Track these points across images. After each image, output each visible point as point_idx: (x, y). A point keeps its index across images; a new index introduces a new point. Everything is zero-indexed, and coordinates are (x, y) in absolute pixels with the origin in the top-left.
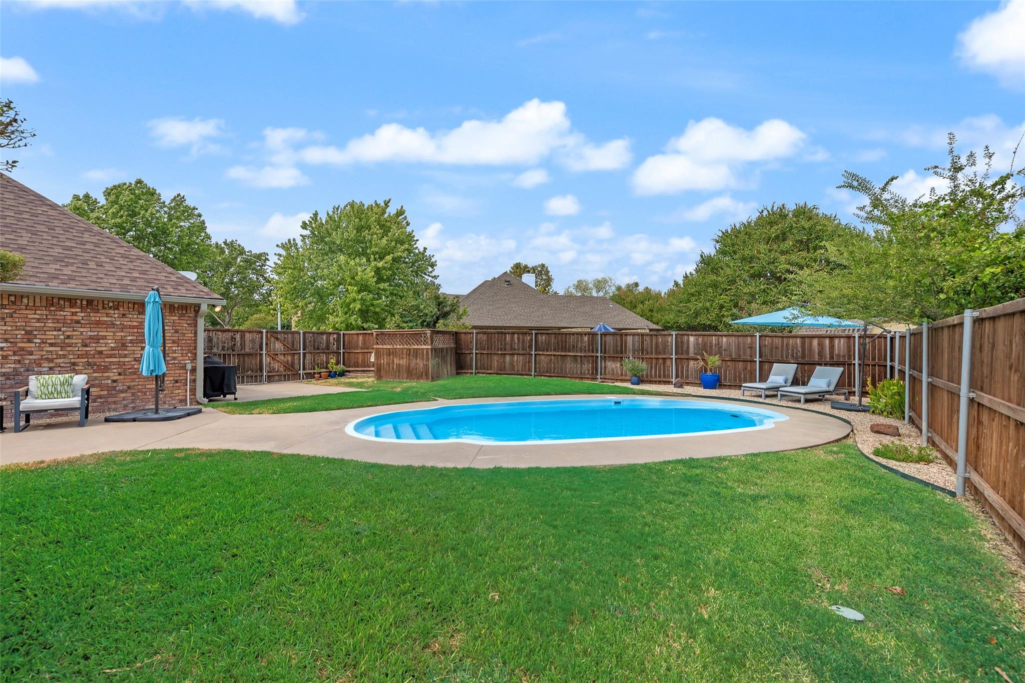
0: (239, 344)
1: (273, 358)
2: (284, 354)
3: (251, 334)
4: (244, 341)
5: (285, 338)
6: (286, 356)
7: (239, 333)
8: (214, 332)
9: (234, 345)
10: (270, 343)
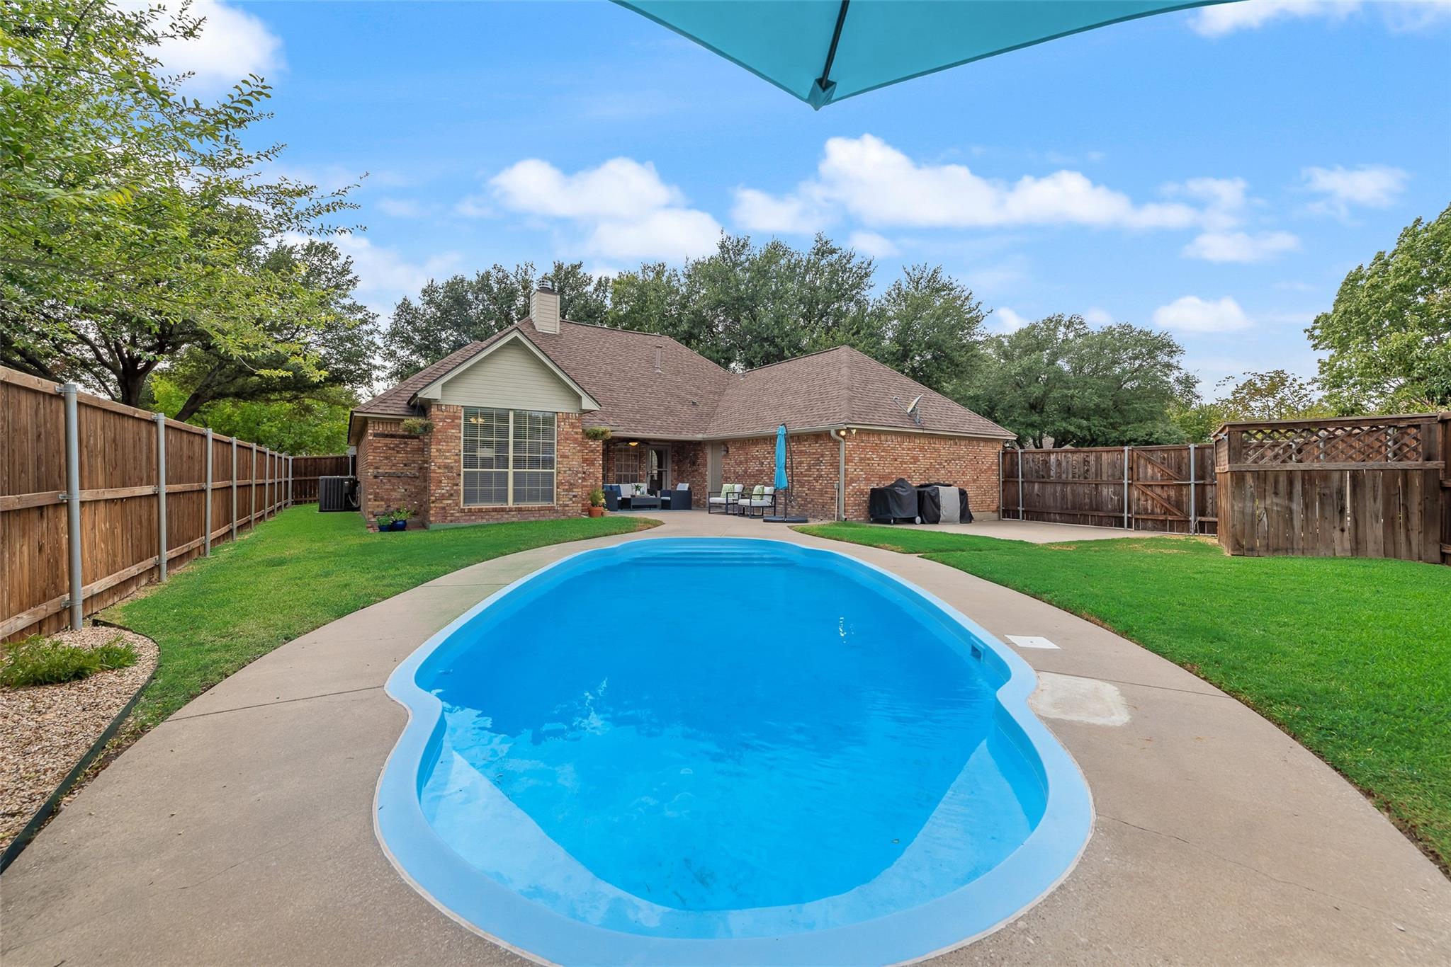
0: (1093, 470)
1: (1143, 492)
2: (1162, 486)
3: (1110, 454)
4: (1101, 465)
5: (1164, 458)
6: (1166, 488)
7: (1094, 454)
8: (1063, 454)
9: (1088, 470)
10: (1138, 468)
